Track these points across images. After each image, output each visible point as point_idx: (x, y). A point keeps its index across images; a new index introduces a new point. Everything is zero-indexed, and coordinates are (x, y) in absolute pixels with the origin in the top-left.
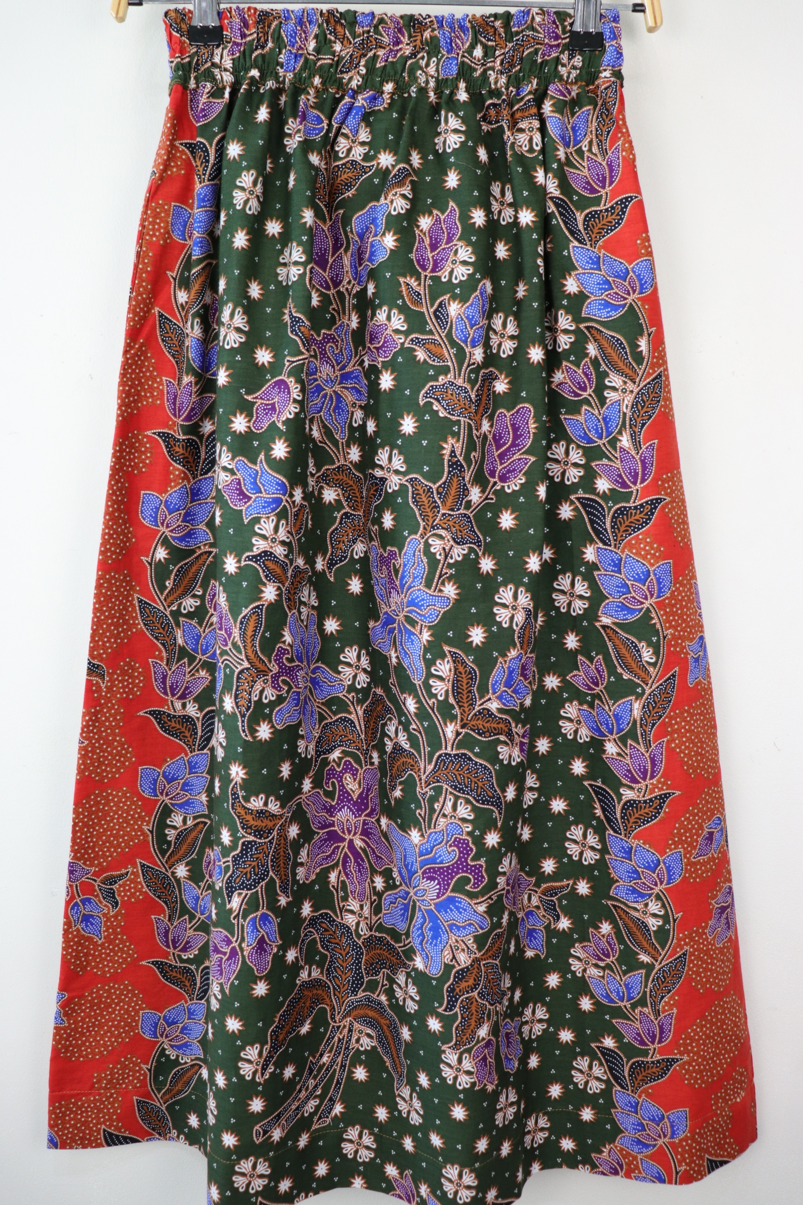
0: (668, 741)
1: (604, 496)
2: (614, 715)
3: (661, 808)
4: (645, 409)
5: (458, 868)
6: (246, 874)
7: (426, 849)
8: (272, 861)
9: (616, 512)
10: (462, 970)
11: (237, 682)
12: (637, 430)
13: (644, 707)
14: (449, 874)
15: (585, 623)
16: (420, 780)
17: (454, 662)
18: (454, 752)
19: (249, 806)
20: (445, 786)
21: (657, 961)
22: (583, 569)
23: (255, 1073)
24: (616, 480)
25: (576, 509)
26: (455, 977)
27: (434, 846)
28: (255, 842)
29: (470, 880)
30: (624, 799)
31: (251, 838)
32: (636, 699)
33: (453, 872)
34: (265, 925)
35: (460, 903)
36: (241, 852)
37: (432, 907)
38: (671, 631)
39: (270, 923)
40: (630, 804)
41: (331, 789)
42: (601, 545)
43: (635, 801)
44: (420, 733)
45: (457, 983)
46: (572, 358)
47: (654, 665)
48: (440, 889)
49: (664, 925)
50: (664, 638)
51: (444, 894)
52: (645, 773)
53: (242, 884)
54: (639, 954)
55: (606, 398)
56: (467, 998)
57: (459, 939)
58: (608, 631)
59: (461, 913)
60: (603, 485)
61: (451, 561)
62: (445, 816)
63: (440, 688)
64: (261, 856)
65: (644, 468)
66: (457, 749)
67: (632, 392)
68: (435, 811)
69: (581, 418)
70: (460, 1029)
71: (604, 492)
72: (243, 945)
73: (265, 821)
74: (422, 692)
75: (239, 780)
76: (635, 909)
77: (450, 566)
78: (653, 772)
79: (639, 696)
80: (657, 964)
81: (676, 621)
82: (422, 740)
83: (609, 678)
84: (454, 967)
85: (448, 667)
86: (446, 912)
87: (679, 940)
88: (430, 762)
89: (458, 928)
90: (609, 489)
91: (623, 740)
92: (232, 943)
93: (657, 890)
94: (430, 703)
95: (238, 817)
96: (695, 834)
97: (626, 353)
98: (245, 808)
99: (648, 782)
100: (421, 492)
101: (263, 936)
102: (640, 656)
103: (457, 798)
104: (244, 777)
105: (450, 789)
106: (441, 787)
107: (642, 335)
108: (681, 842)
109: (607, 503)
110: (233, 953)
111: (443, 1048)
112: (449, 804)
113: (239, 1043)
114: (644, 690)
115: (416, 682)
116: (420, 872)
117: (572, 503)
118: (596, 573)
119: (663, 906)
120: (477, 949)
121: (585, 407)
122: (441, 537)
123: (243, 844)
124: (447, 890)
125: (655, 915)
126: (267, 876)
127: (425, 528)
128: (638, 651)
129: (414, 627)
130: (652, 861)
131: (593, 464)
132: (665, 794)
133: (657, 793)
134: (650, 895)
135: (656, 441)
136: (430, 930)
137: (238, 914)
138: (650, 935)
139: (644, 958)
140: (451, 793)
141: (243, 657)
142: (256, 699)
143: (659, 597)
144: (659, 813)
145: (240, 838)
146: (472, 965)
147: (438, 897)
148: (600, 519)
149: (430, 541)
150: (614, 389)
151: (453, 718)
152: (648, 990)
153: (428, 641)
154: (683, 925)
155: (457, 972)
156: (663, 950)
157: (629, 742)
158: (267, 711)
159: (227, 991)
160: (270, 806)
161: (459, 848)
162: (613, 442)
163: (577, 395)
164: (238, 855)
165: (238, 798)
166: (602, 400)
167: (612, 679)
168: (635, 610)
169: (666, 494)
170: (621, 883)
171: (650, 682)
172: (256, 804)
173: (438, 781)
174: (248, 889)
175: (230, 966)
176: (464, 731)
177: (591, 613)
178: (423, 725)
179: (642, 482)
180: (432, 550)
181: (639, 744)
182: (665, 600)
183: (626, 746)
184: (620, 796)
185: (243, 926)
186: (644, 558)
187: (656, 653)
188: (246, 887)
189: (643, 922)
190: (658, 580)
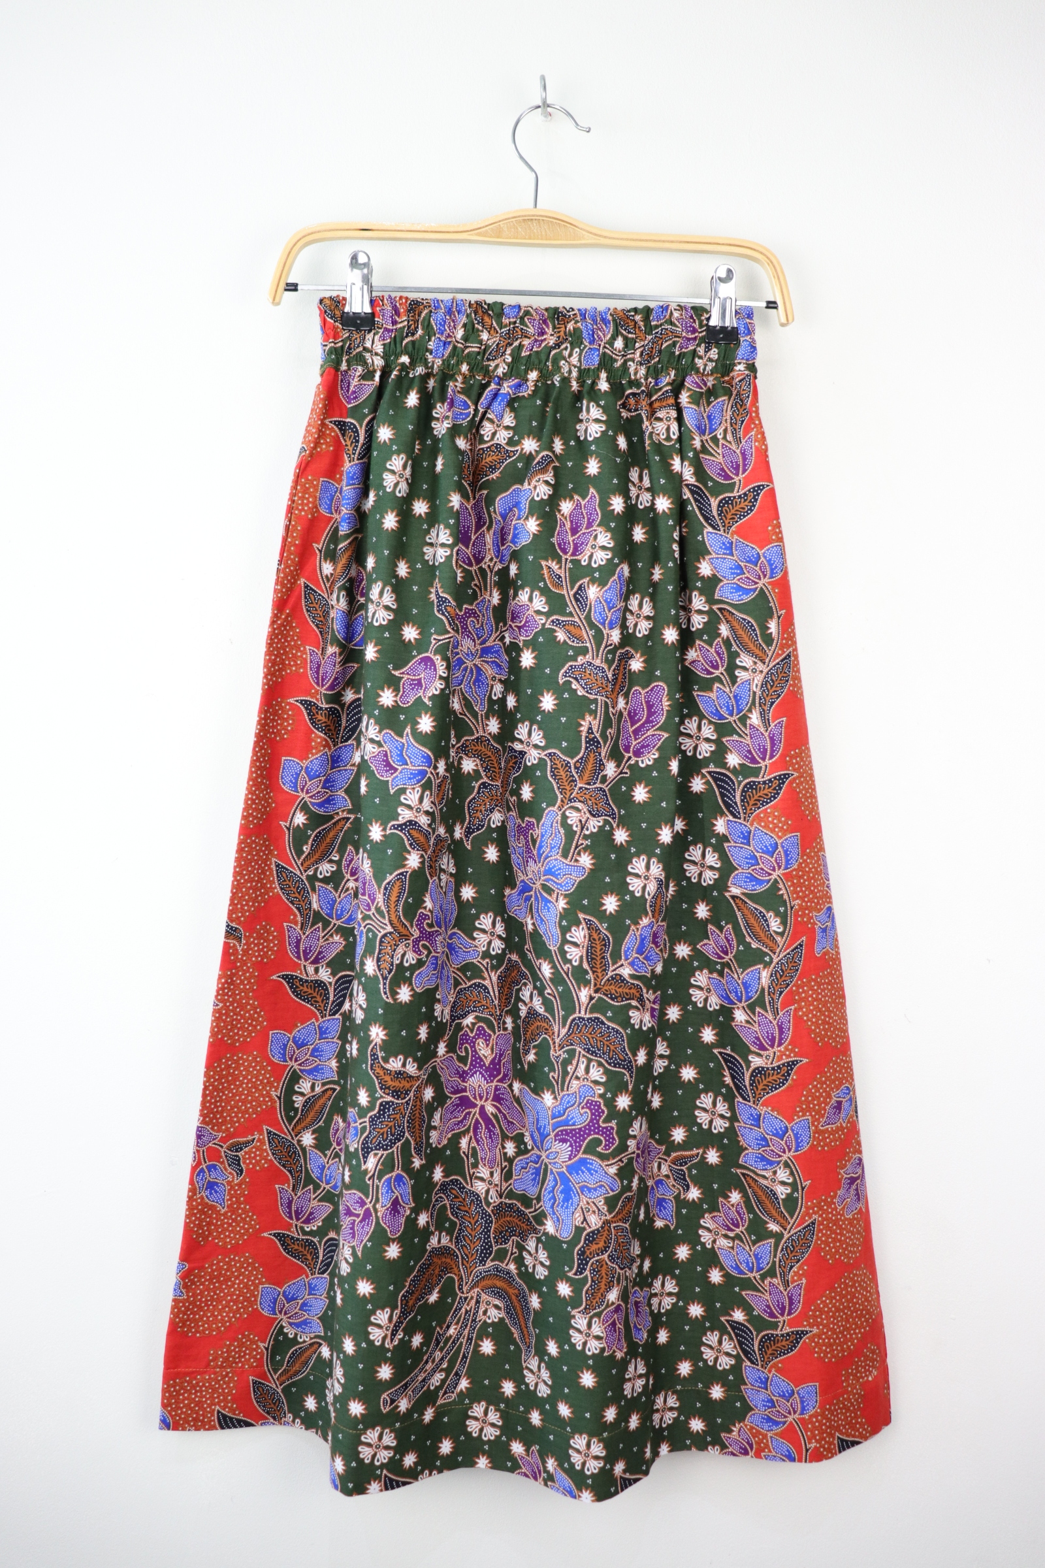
0: (795, 1009)
1: (734, 771)
2: (743, 983)
3: (789, 1075)
4: (774, 689)
5: (590, 1130)
6: (383, 1134)
7: (559, 1112)
8: (408, 1122)
9: (745, 786)
10: (593, 1232)
11: (380, 945)
12: (766, 708)
13: (771, 976)
14: (580, 1135)
15: (715, 893)
16: (554, 1043)
17: (589, 929)
18: (588, 1016)
19: (387, 1066)
20: (578, 1049)
21: (785, 1230)
22: (713, 841)
23: (384, 1339)
24: (746, 756)
25: (707, 783)
26: (586, 1239)
27: (567, 1108)
28: (393, 1102)
29: (601, 1141)
30: (753, 1066)
31: (389, 1098)
32: (764, 968)
33: (585, 1133)
34: (399, 1186)
35: (592, 1164)
36: (379, 1112)
37: (564, 1170)
38: (798, 901)
39: (404, 1184)
40: (759, 1071)
41: (464, 1054)
42: (731, 818)
43: (763, 1068)
44: (555, 997)
45: (587, 1245)
46: (705, 637)
47: (782, 934)
48: (572, 1151)
49: (792, 1193)
50: (792, 908)
51: (576, 1156)
52: (773, 1040)
53: (378, 1145)
54: (768, 1223)
55: (737, 677)
56: (597, 1261)
57: (590, 1201)
58: (737, 901)
59: (592, 1175)
60: (733, 760)
61: (587, 833)
62: (577, 1078)
63: (574, 954)
64: (398, 1116)
65: (773, 744)
66: (591, 1012)
67: (761, 672)
68: (568, 1073)
69: (713, 695)
70: (590, 1292)
71: (735, 767)
72: (377, 1206)
73: (403, 1082)
74: (557, 958)
75: (378, 1041)
76: (764, 1177)
77: (586, 837)
78: (781, 1039)
79: (767, 965)
80: (785, 1233)
81: (804, 892)
82: (557, 1004)
83: (738, 947)
84: (584, 1229)
85: (582, 934)
86: (578, 1174)
87: (808, 1208)
88: (564, 1026)
89: (589, 1190)
90: (739, 764)
91: (751, 1008)
92: (366, 1204)
93: (785, 1157)
94: (565, 968)
95: (377, 1077)
96: (823, 1102)
97: (756, 635)
98: (384, 1069)
99: (776, 1049)
100: (559, 766)
101: (397, 1197)
102: (768, 925)
103: (590, 1061)
104: (384, 1038)
105: (583, 1052)
106: (575, 1050)
107: (771, 617)
108: (809, 1109)
109: (737, 778)
110: (367, 1214)
111: (573, 1313)
112: (582, 1067)
113: (369, 1307)
114: (771, 959)
115: (551, 948)
116: (552, 1135)
117: (703, 776)
118: (726, 845)
119: (792, 1174)
120: (608, 1211)
121: (717, 685)
122: (578, 810)
123: (381, 1104)
124: (579, 1152)
125: (783, 1183)
126: (403, 1136)
127: (562, 801)
128: (766, 920)
129: (550, 895)
130: (781, 1128)
131: (724, 740)
132: (793, 1062)
133: (785, 1060)
134: (779, 1163)
135: (784, 719)
136: (561, 1192)
137: (374, 1175)
138: (779, 1203)
139: (773, 1227)
140: (584, 1056)
141: (387, 921)
142: (398, 962)
143: (786, 868)
144: (787, 1080)
145: (378, 1099)
146: (602, 1227)
147: (570, 1159)
148: (730, 792)
149: (567, 813)
150: (745, 669)
151: (587, 983)
152: (777, 1260)
153: (564, 909)
154: (812, 1193)
155: (588, 1234)
156: (792, 1218)
157: (758, 1009)
158: (408, 974)
159: (359, 1254)
160: (408, 1067)
161: (591, 1110)
162: (744, 719)
163: (709, 673)
164: (375, 1115)
165: (378, 1058)
166: (734, 679)
167: (741, 948)
168: (763, 881)
169: (794, 770)
170: (750, 1150)
171: (778, 951)
172: (395, 1065)
173: (572, 1045)
174: (384, 1150)
175: (363, 1227)
176: (597, 996)
177: (721, 884)
178: (557, 990)
179: (771, 758)
180: (569, 822)
181: (767, 1011)
182: (792, 871)
183: (754, 1013)
184: (748, 1063)
185: (378, 1186)
186: (772, 831)
187: (784, 923)
188: (382, 1147)
189: (772, 1190)
190: (786, 852)
